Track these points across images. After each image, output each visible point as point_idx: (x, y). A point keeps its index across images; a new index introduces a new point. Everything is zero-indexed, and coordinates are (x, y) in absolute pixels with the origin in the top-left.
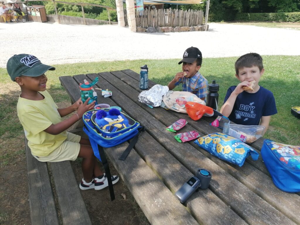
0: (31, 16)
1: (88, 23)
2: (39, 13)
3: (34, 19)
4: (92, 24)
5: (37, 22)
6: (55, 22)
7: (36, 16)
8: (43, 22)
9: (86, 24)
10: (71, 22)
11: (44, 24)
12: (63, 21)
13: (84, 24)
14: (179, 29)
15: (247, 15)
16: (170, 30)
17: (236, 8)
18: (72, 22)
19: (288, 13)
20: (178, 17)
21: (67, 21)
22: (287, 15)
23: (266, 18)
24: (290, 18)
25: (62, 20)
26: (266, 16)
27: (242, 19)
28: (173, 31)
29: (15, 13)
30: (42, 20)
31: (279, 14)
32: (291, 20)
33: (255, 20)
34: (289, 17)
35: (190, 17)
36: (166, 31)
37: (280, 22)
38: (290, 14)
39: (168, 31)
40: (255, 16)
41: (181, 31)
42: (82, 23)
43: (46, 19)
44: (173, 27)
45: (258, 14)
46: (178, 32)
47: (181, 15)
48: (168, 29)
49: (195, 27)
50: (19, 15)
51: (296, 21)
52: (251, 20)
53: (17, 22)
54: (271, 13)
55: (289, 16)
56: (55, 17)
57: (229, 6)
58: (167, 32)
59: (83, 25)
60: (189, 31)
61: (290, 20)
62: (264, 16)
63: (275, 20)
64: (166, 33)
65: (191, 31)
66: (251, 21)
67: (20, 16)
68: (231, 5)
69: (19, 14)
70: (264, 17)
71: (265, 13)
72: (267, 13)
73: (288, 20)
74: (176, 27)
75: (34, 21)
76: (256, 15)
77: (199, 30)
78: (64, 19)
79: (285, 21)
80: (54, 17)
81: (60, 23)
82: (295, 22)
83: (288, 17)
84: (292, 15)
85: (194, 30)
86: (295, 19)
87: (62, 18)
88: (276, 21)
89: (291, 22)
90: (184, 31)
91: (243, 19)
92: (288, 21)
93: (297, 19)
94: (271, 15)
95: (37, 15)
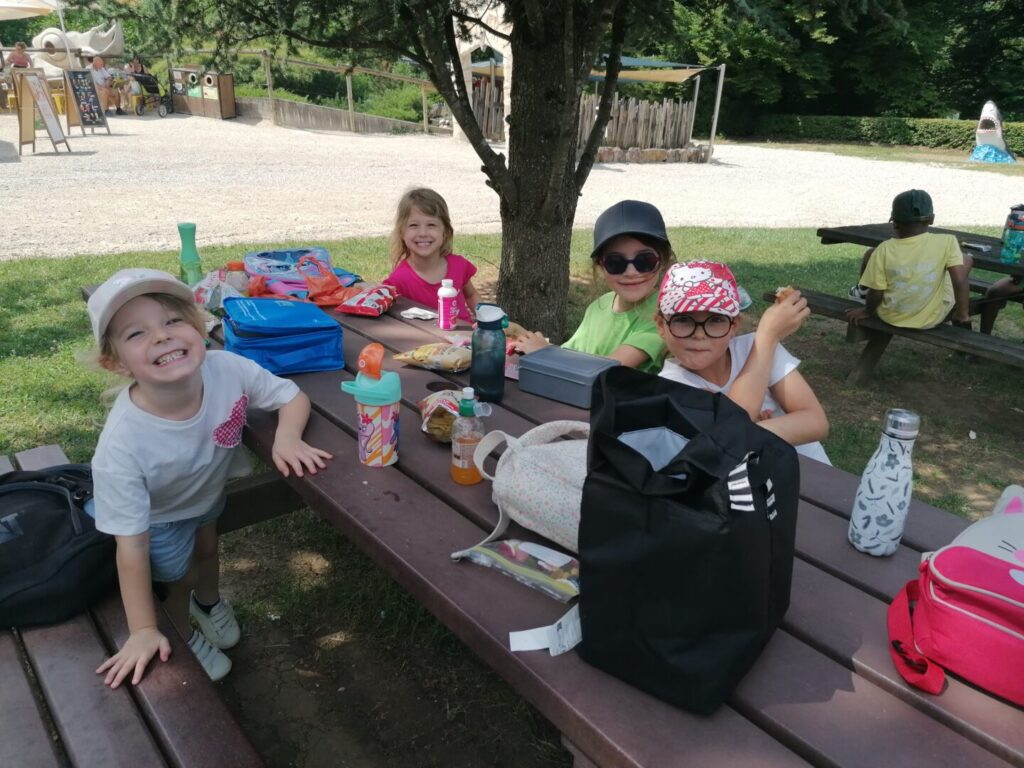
0: (185, 97)
1: (360, 128)
2: (216, 89)
3: (192, 108)
4: (373, 132)
5: (204, 116)
6: (259, 119)
7: (203, 98)
8: (224, 118)
9: (357, 131)
10: (312, 120)
11: (227, 124)
12: (288, 117)
13: (350, 130)
14: (638, 155)
15: (793, 122)
16: (616, 155)
17: (762, 98)
18: (314, 123)
19: (917, 120)
20: (636, 120)
21: (298, 118)
22: (911, 125)
23: (852, 131)
24: (921, 135)
25: (284, 115)
26: (852, 127)
27: (778, 133)
28: (623, 160)
29: (135, 85)
30: (221, 112)
31: (889, 122)
32: (925, 141)
33: (818, 137)
34: (919, 132)
35: (666, 121)
36: (605, 158)
37: (893, 146)
38: (922, 123)
39: (611, 158)
40: (818, 124)
41: (645, 162)
42: (344, 124)
43: (234, 111)
44: (624, 148)
45: (827, 120)
46: (638, 162)
47: (642, 117)
48: (610, 153)
49: (682, 150)
50: (145, 93)
51: (939, 144)
52: (806, 136)
53: (138, 114)
54: (868, 118)
55: (918, 127)
56: (263, 105)
57: (744, 90)
58: (607, 162)
59: (346, 133)
60: (665, 161)
61: (922, 139)
62: (844, 124)
63: (877, 140)
64: (606, 165)
65: (671, 162)
66: (806, 139)
67: (149, 97)
68: (750, 89)
69: (148, 90)
70: (846, 129)
71: (848, 117)
72: (853, 118)
73: (916, 141)
74: (630, 149)
75: (191, 114)
76: (821, 123)
77: (690, 160)
78: (291, 113)
79: (907, 142)
80: (260, 104)
81: (278, 125)
82: (936, 146)
83: (916, 131)
84: (927, 127)
85: (677, 159)
86: (937, 138)
87: (286, 109)
88: (882, 142)
89: (924, 145)
90: (651, 162)
91: (782, 131)
92: (918, 144)
93: (941, 137)
94: (866, 123)
95: (205, 97)
